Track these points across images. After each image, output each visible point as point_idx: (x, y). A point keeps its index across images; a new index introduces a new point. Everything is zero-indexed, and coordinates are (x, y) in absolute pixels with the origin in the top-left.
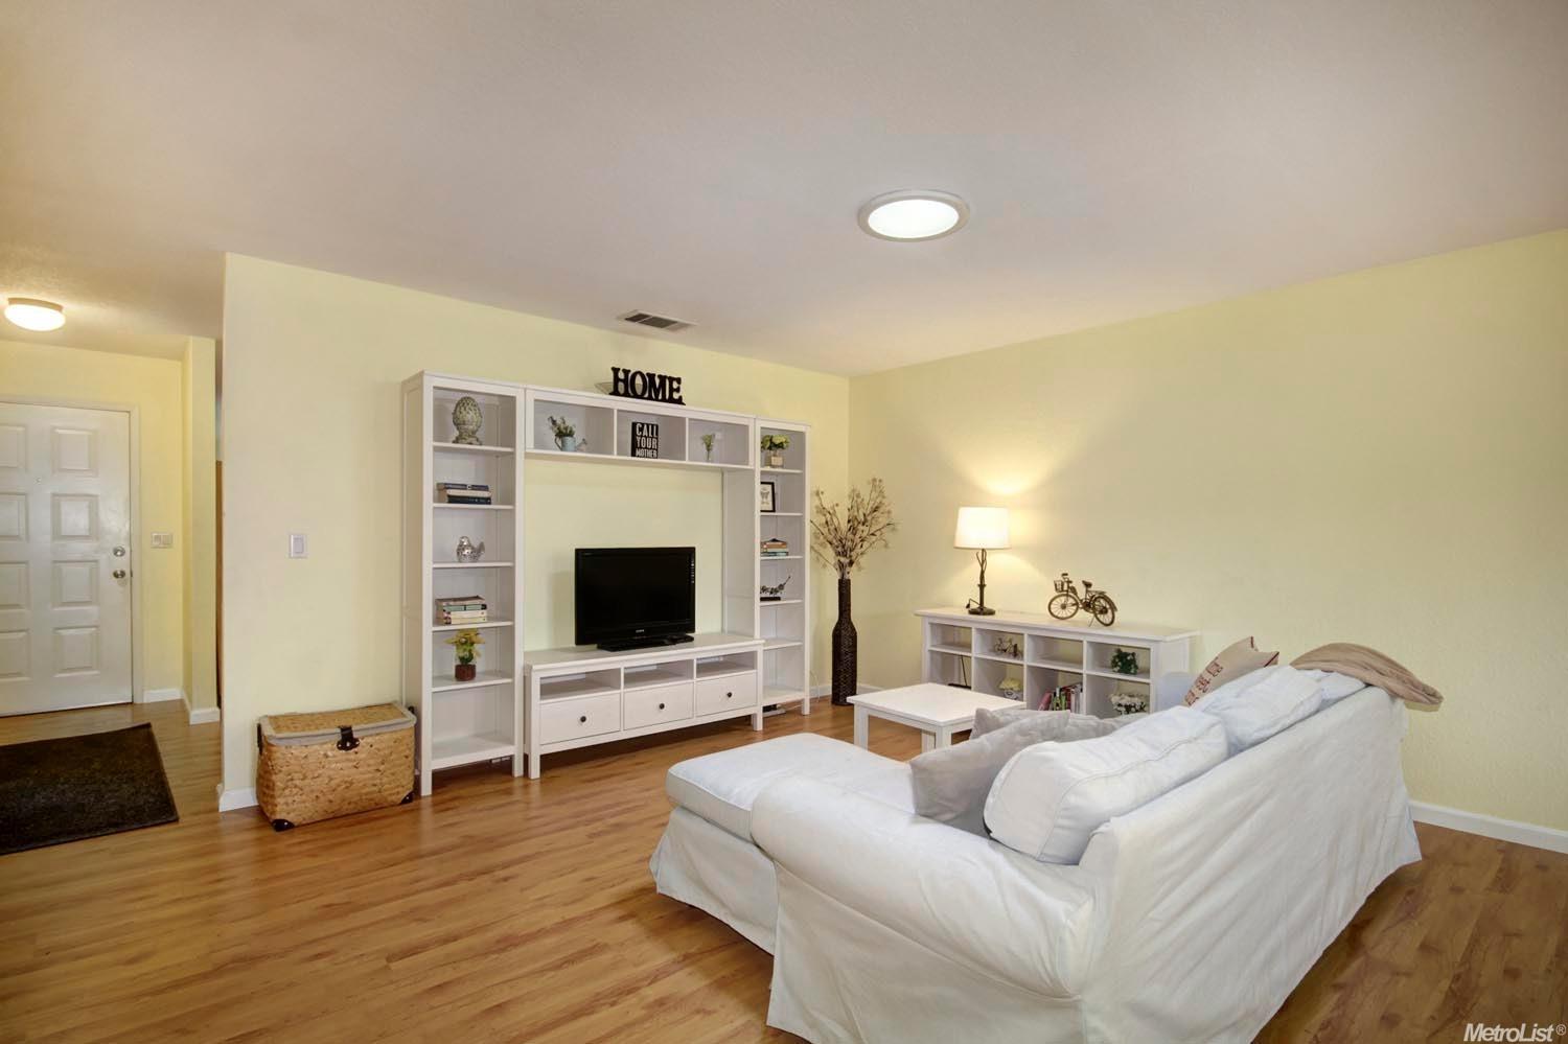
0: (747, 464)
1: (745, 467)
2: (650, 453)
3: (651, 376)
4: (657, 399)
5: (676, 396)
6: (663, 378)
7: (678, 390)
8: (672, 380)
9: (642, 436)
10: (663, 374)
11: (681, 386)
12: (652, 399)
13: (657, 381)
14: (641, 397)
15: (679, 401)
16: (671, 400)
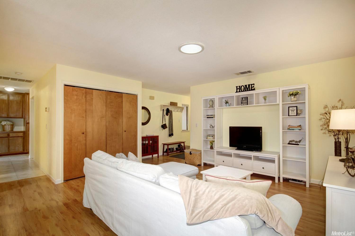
0: (276, 102)
1: (277, 103)
2: (245, 104)
3: (246, 86)
4: (247, 91)
5: (253, 88)
6: (249, 85)
7: (254, 87)
8: (252, 85)
9: (243, 100)
10: (249, 84)
11: (254, 86)
12: (246, 91)
13: (248, 86)
14: (243, 91)
15: (254, 90)
16: (252, 90)
